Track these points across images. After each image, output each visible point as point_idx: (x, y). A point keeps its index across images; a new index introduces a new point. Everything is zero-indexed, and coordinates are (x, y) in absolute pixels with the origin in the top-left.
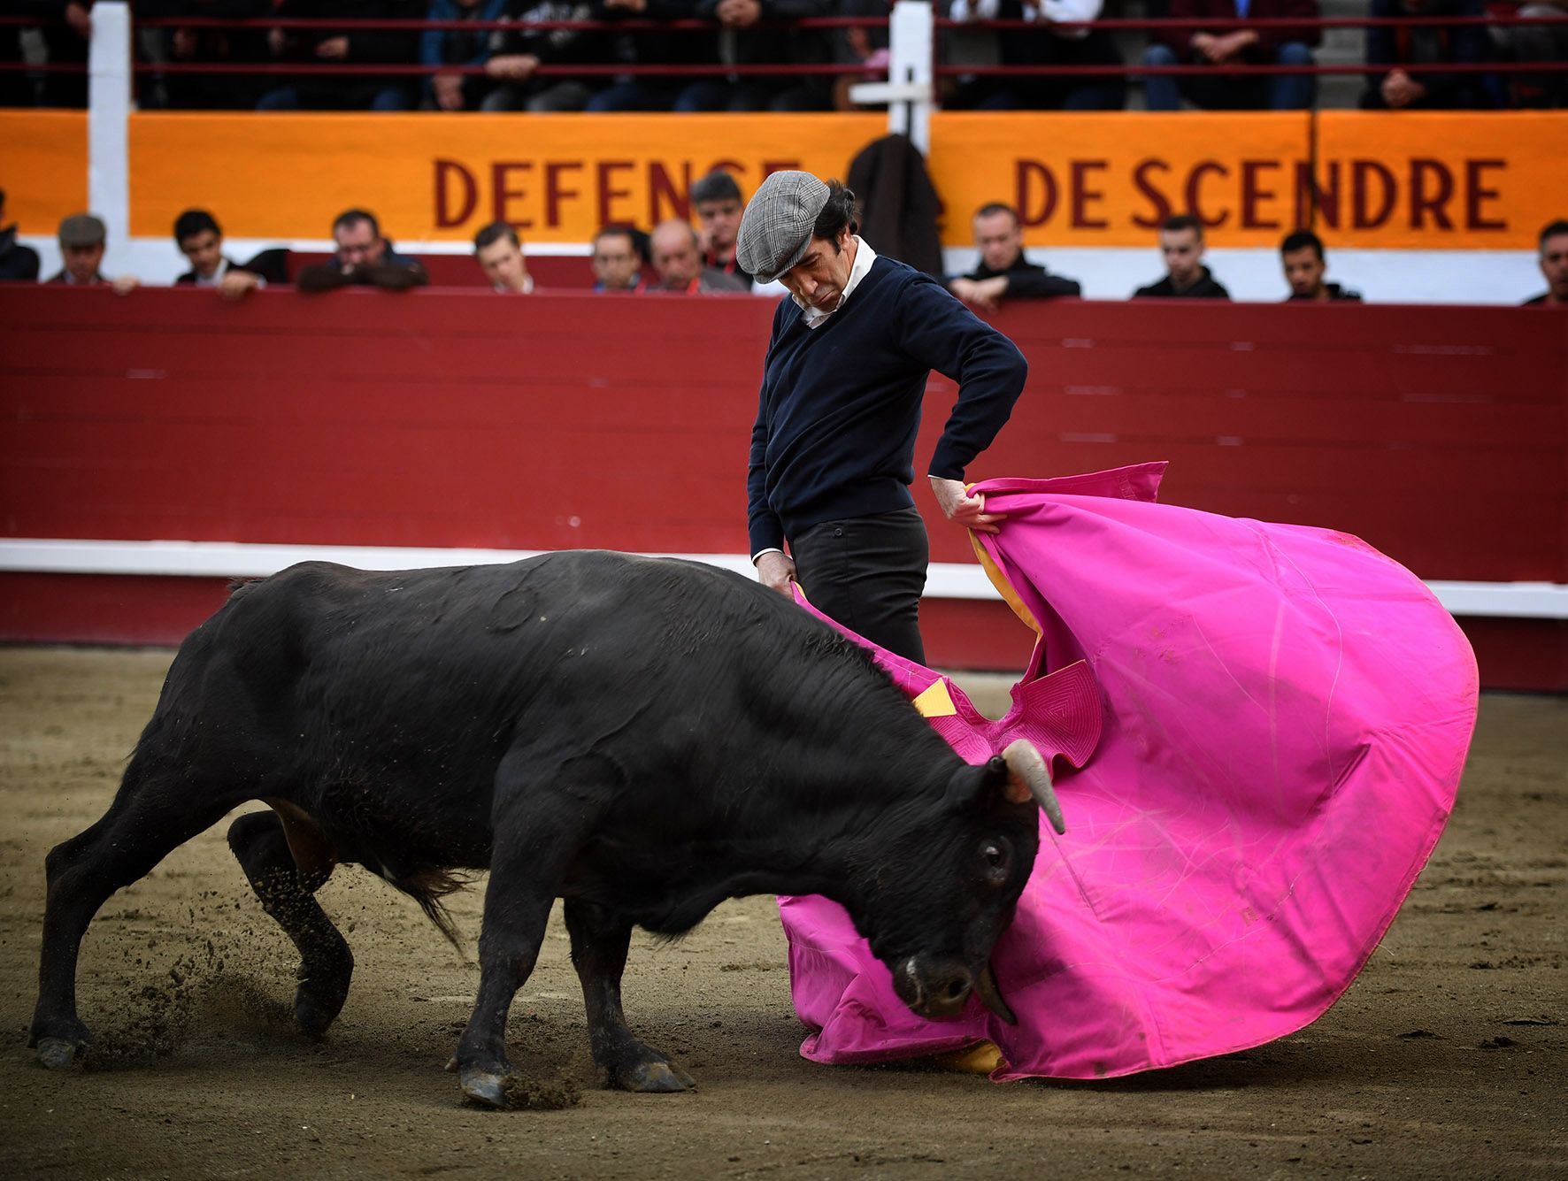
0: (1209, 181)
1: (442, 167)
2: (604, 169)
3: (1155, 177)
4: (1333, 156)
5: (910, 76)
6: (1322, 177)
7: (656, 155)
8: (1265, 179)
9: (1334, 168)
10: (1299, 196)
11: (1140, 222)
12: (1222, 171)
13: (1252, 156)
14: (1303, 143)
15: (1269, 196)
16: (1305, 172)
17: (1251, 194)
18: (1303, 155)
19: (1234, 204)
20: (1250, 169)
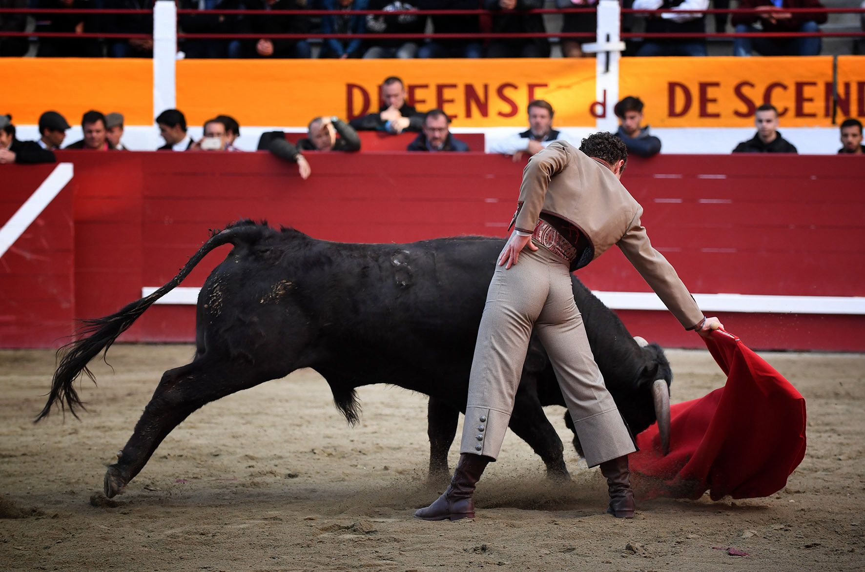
0: (777, 92)
1: (350, 87)
2: (440, 88)
3: (746, 90)
4: (846, 80)
5: (608, 39)
6: (841, 90)
7: (469, 81)
8: (808, 92)
9: (847, 86)
10: (827, 99)
11: (738, 114)
12: (785, 87)
13: (800, 80)
14: (830, 72)
15: (811, 100)
16: (830, 88)
17: (800, 99)
18: (830, 79)
19: (792, 105)
20: (800, 86)
